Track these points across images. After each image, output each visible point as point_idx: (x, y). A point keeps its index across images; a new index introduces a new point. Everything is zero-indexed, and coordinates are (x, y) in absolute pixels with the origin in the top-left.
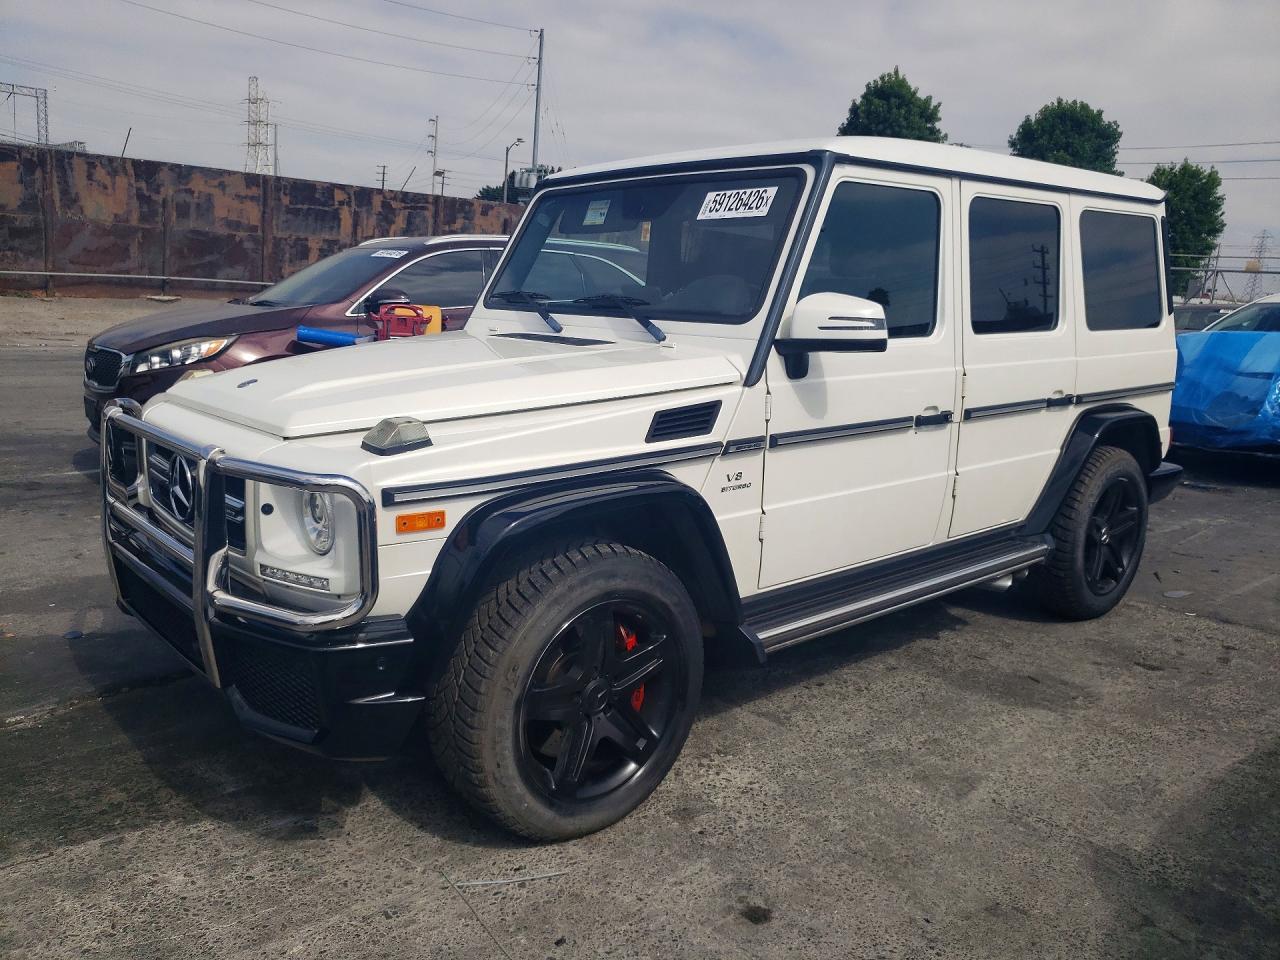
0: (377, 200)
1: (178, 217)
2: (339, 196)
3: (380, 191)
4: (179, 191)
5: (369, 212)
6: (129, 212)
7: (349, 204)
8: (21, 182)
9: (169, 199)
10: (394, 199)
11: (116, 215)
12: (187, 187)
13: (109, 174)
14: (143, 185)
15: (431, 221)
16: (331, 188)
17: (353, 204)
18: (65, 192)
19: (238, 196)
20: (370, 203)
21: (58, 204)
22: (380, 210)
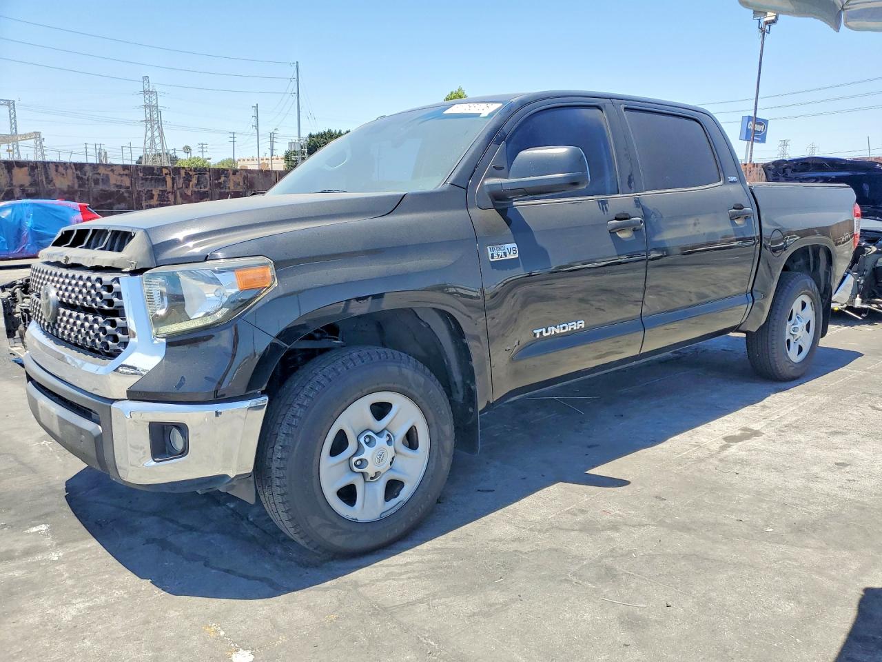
0: (183, 172)
1: (95, 184)
2: (165, 171)
3: (184, 168)
4: (94, 174)
5: (179, 178)
6: (74, 184)
7: (170, 174)
8: (30, 175)
9: (90, 177)
10: (191, 170)
11: (69, 186)
12: (99, 171)
13: (64, 169)
14: (78, 172)
15: (208, 179)
16: (161, 169)
18: (47, 178)
19: (120, 174)
20: (179, 173)
21: (45, 183)
22: (184, 175)
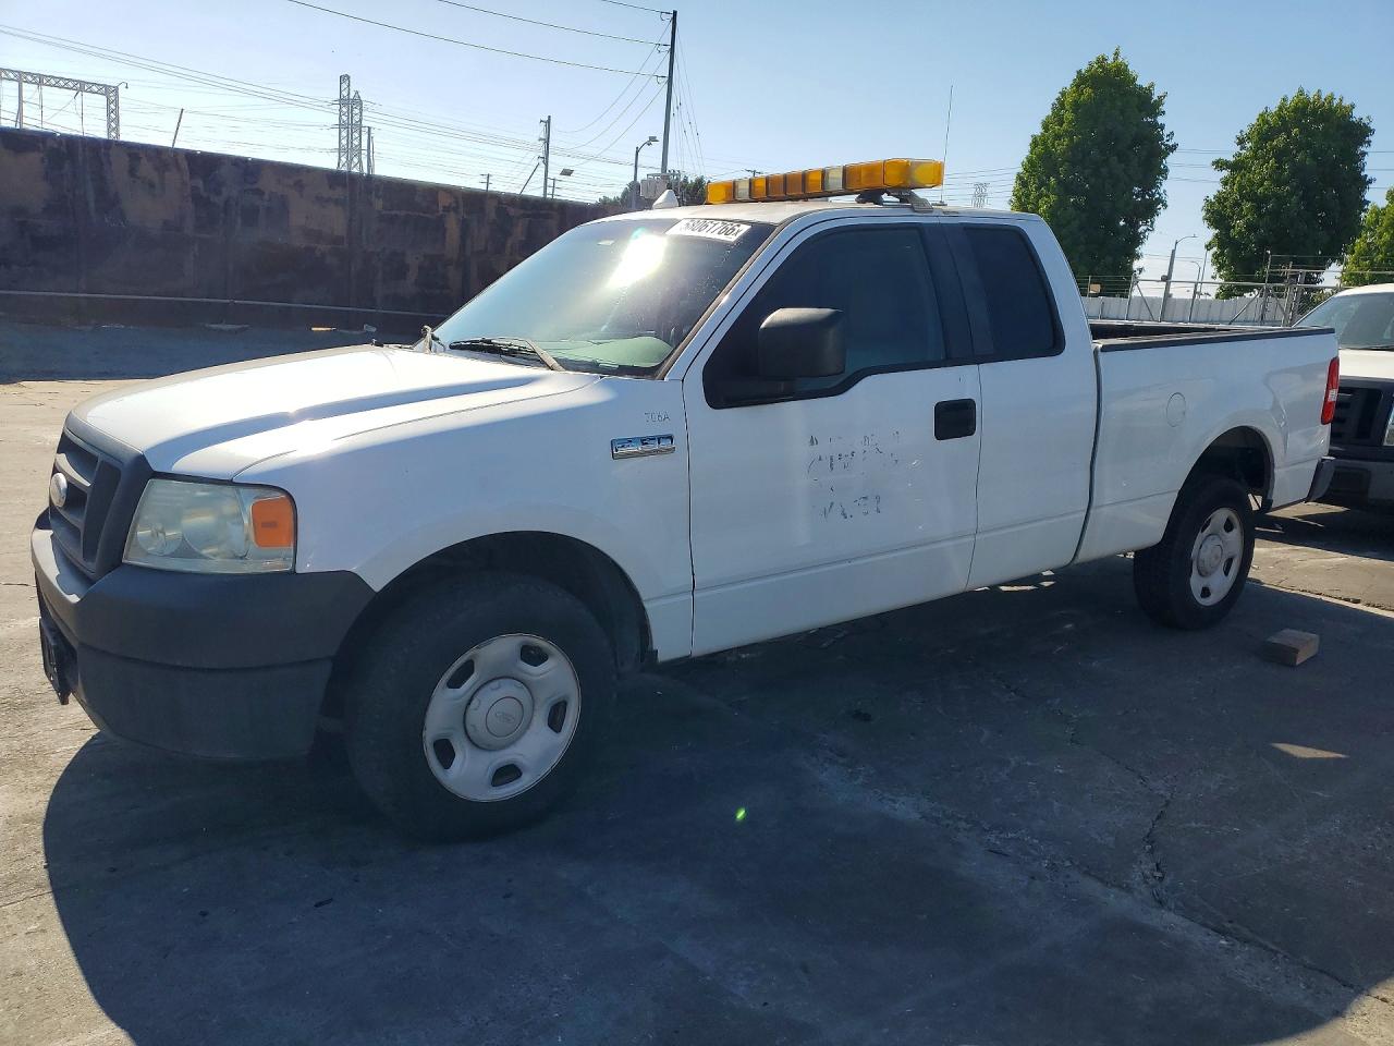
0: (491, 208)
1: (244, 225)
2: (444, 200)
4: (245, 191)
5: (481, 221)
6: (183, 218)
7: (456, 210)
8: (46, 178)
9: (233, 201)
10: (513, 204)
11: (165, 222)
12: (255, 186)
13: (156, 169)
14: (200, 183)
16: (435, 191)
17: (461, 210)
18: (101, 192)
19: (319, 199)
21: (92, 205)
22: (493, 215)
